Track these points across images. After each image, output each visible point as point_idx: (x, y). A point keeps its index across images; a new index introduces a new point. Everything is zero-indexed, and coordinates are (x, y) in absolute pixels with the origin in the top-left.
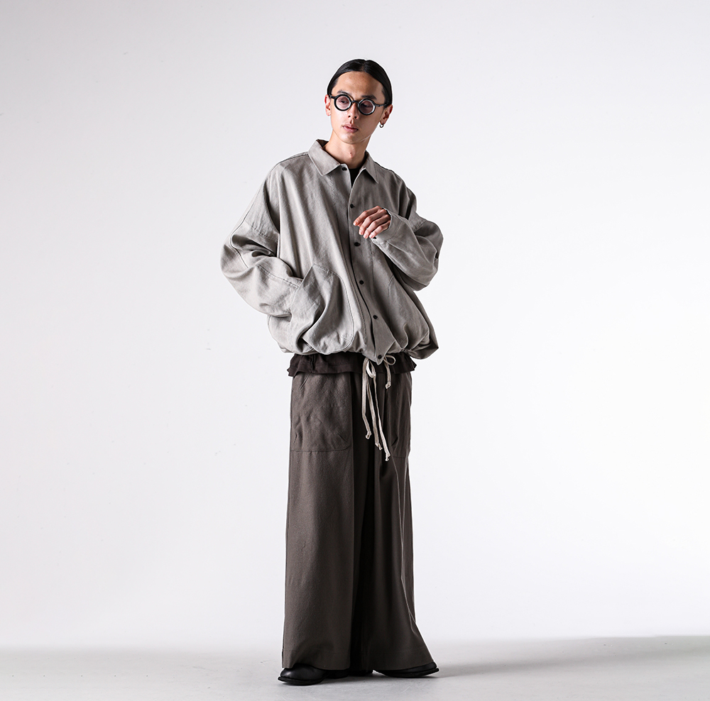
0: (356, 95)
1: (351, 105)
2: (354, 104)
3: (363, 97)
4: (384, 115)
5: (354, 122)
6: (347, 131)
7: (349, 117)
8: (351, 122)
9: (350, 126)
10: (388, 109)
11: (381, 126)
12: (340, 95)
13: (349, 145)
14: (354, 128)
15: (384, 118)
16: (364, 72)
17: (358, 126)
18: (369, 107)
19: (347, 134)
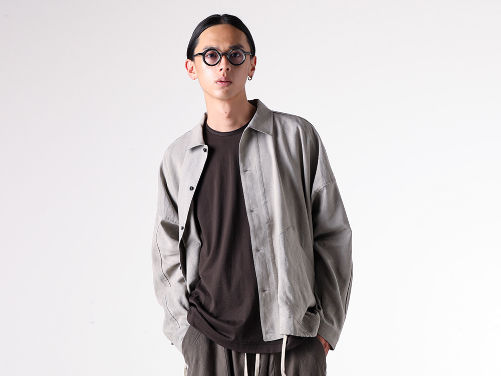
0: (224, 46)
1: (221, 58)
2: (223, 56)
3: (231, 48)
4: (250, 68)
5: (227, 75)
6: (222, 86)
7: (221, 70)
8: (224, 75)
9: (223, 80)
10: (253, 61)
11: (250, 78)
12: (208, 51)
13: (223, 102)
14: (228, 81)
15: (251, 71)
16: (225, 23)
17: (231, 79)
18: (238, 55)
19: (221, 90)
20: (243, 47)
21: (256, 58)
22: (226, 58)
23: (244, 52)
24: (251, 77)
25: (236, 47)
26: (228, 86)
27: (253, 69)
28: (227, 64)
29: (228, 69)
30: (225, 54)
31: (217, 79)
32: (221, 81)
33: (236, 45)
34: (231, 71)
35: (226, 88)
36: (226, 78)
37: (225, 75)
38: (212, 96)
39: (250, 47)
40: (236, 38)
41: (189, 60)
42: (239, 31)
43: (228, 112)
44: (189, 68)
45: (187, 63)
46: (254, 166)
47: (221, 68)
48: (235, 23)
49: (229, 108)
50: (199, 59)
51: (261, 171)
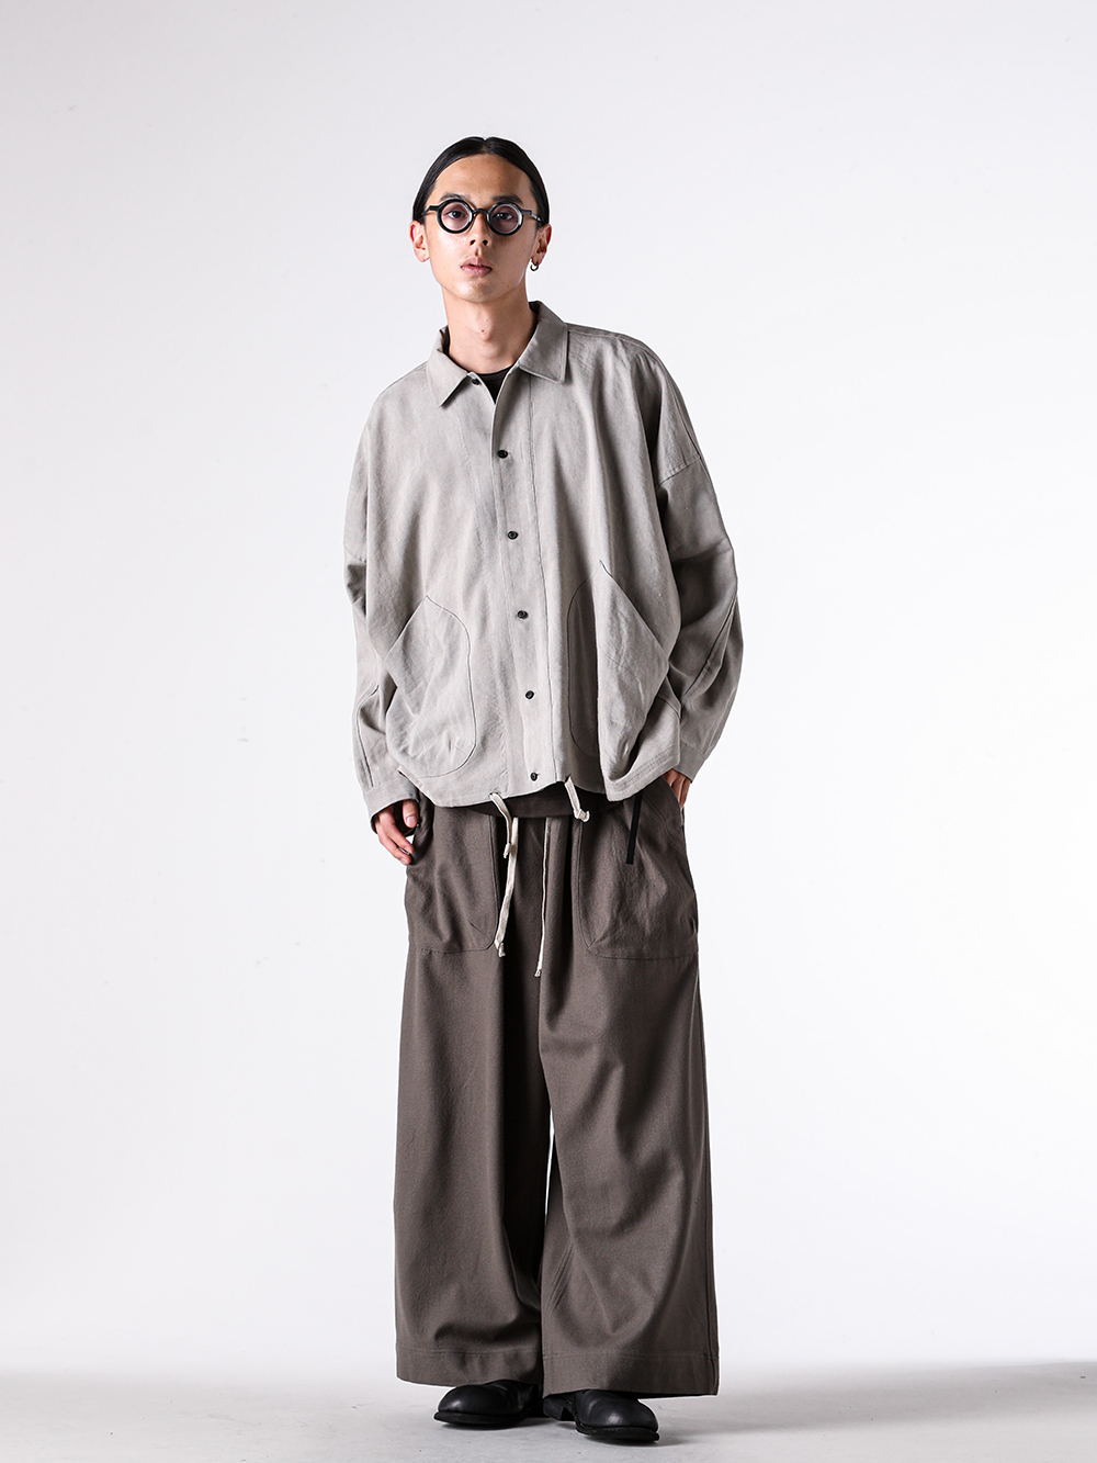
0: (481, 198)
1: (473, 218)
2: (479, 216)
3: (495, 199)
4: (537, 246)
5: (483, 253)
6: (471, 275)
7: (472, 242)
8: (477, 254)
9: (476, 263)
10: (544, 232)
11: (534, 267)
12: (448, 202)
13: (477, 308)
14: (485, 266)
15: (538, 252)
16: (489, 152)
17: (492, 262)
18: (510, 217)
19: (471, 282)
20: (520, 201)
21: (550, 229)
22: (484, 218)
23: (521, 210)
24: (537, 264)
25: (507, 199)
26: (484, 275)
27: (543, 249)
28: (484, 231)
29: (485, 242)
30: (483, 211)
31: (462, 261)
32: (471, 266)
33: (508, 194)
34: (493, 246)
35: (480, 280)
36: (480, 260)
37: (480, 253)
38: (456, 297)
39: (538, 203)
40: (509, 182)
41: (415, 223)
42: (515, 170)
43: (488, 328)
44: (417, 239)
45: (412, 227)
46: (518, 445)
47: (471, 239)
48: (510, 154)
49: (490, 322)
50: (432, 218)
51: (531, 456)
